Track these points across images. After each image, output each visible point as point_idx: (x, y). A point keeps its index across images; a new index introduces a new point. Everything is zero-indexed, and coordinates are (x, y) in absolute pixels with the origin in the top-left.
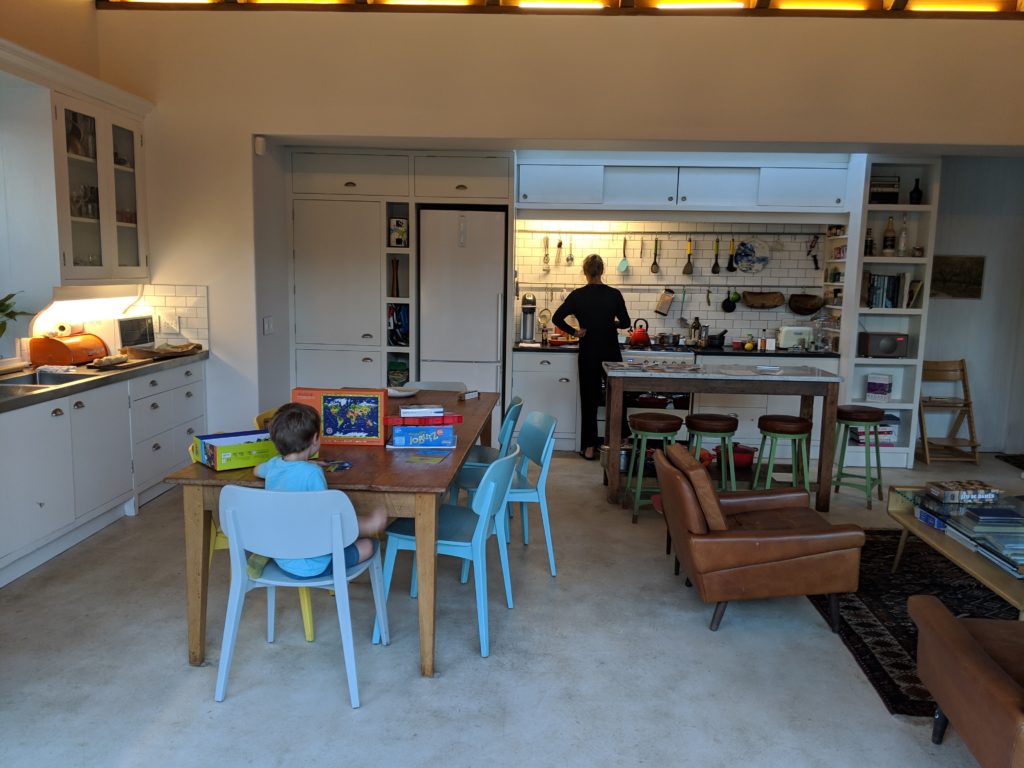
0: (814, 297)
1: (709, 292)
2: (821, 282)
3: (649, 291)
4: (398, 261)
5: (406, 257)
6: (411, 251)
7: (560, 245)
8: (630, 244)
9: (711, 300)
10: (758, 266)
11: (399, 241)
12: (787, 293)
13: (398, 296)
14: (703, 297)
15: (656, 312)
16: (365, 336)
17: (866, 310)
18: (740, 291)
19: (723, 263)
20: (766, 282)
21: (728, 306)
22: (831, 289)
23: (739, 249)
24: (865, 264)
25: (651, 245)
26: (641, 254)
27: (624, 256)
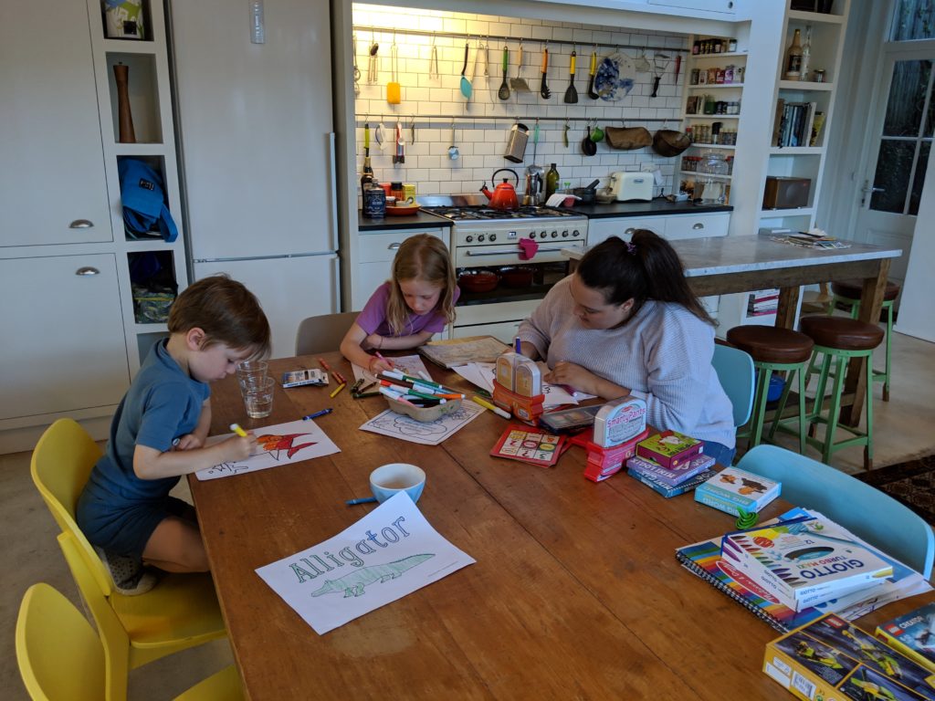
0: (676, 133)
1: (567, 128)
2: (682, 114)
3: (495, 127)
4: (127, 68)
5: (150, 59)
6: (157, 47)
7: (374, 51)
8: (472, 53)
9: (569, 140)
10: (620, 92)
11: (129, 27)
12: (653, 128)
13: (133, 141)
14: (559, 135)
15: (506, 157)
16: (75, 224)
17: (776, 150)
18: (602, 125)
19: (581, 88)
20: (628, 114)
21: (588, 147)
22: (710, 123)
23: (602, 68)
24: (782, 90)
25: (497, 57)
26: (486, 71)
27: (463, 73)
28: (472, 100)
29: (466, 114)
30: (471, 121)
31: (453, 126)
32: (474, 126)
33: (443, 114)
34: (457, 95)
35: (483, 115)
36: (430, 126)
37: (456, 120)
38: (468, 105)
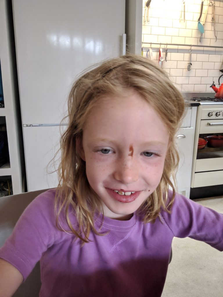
26: (213, 18)
27: (199, 20)
28: (203, 36)
29: (199, 44)
30: (202, 48)
31: (191, 51)
32: (203, 52)
33: (186, 44)
34: (194, 33)
35: (209, 45)
36: (178, 51)
37: (193, 48)
38: (201, 39)
